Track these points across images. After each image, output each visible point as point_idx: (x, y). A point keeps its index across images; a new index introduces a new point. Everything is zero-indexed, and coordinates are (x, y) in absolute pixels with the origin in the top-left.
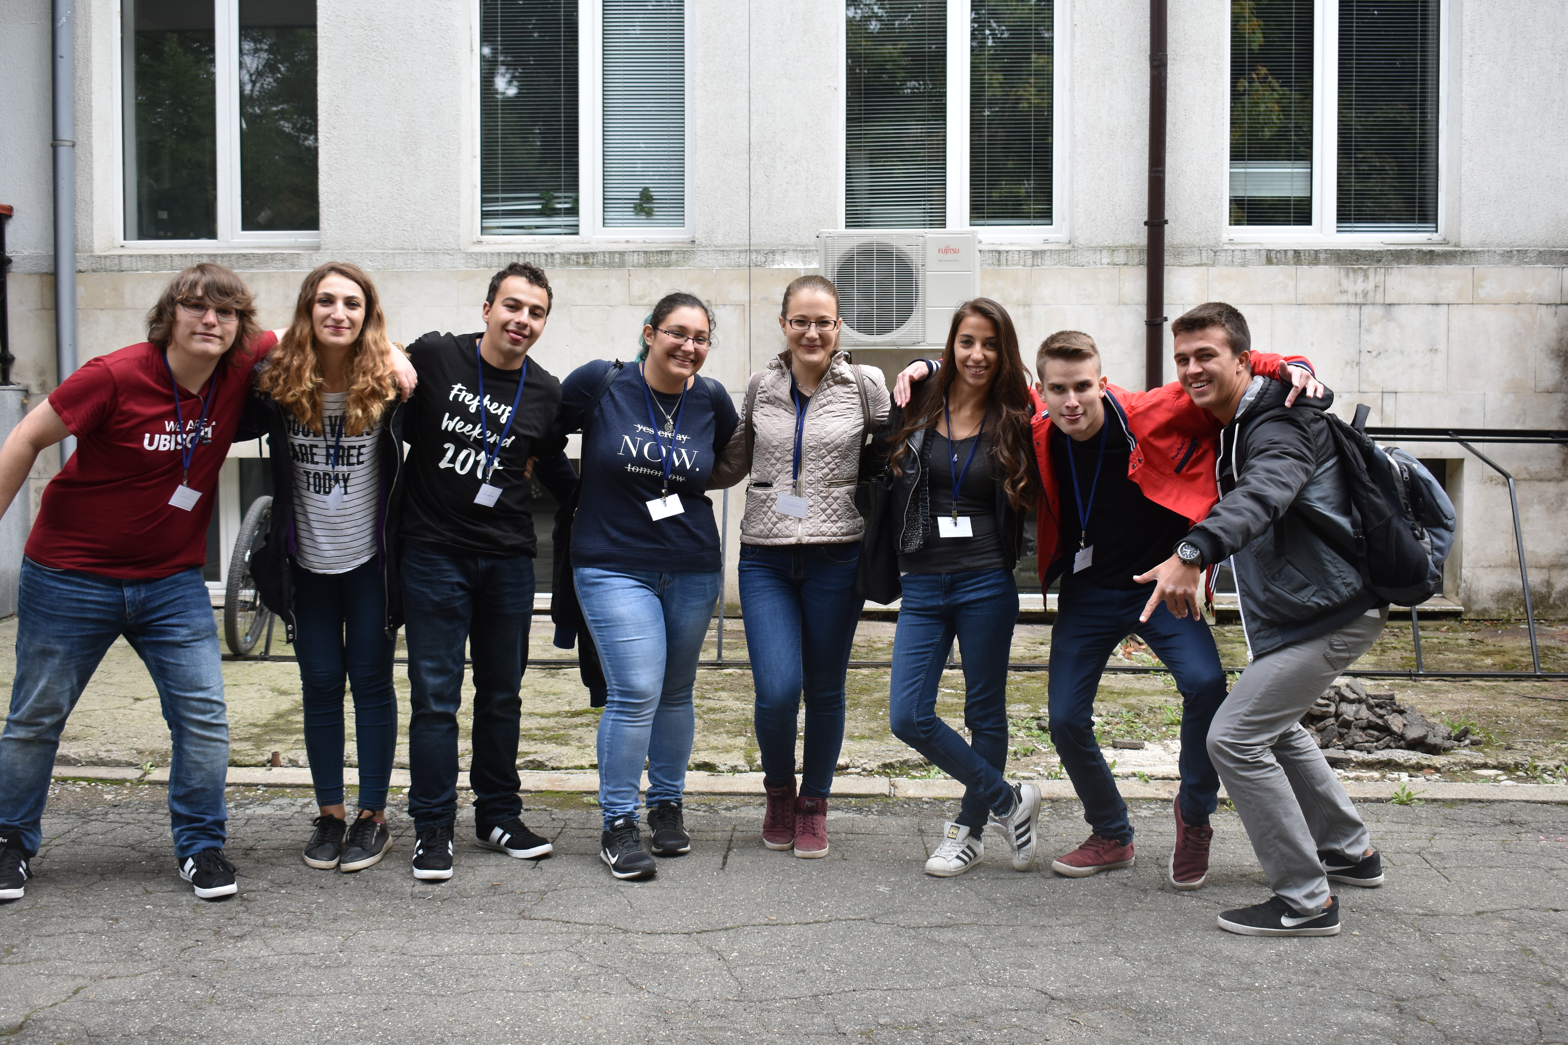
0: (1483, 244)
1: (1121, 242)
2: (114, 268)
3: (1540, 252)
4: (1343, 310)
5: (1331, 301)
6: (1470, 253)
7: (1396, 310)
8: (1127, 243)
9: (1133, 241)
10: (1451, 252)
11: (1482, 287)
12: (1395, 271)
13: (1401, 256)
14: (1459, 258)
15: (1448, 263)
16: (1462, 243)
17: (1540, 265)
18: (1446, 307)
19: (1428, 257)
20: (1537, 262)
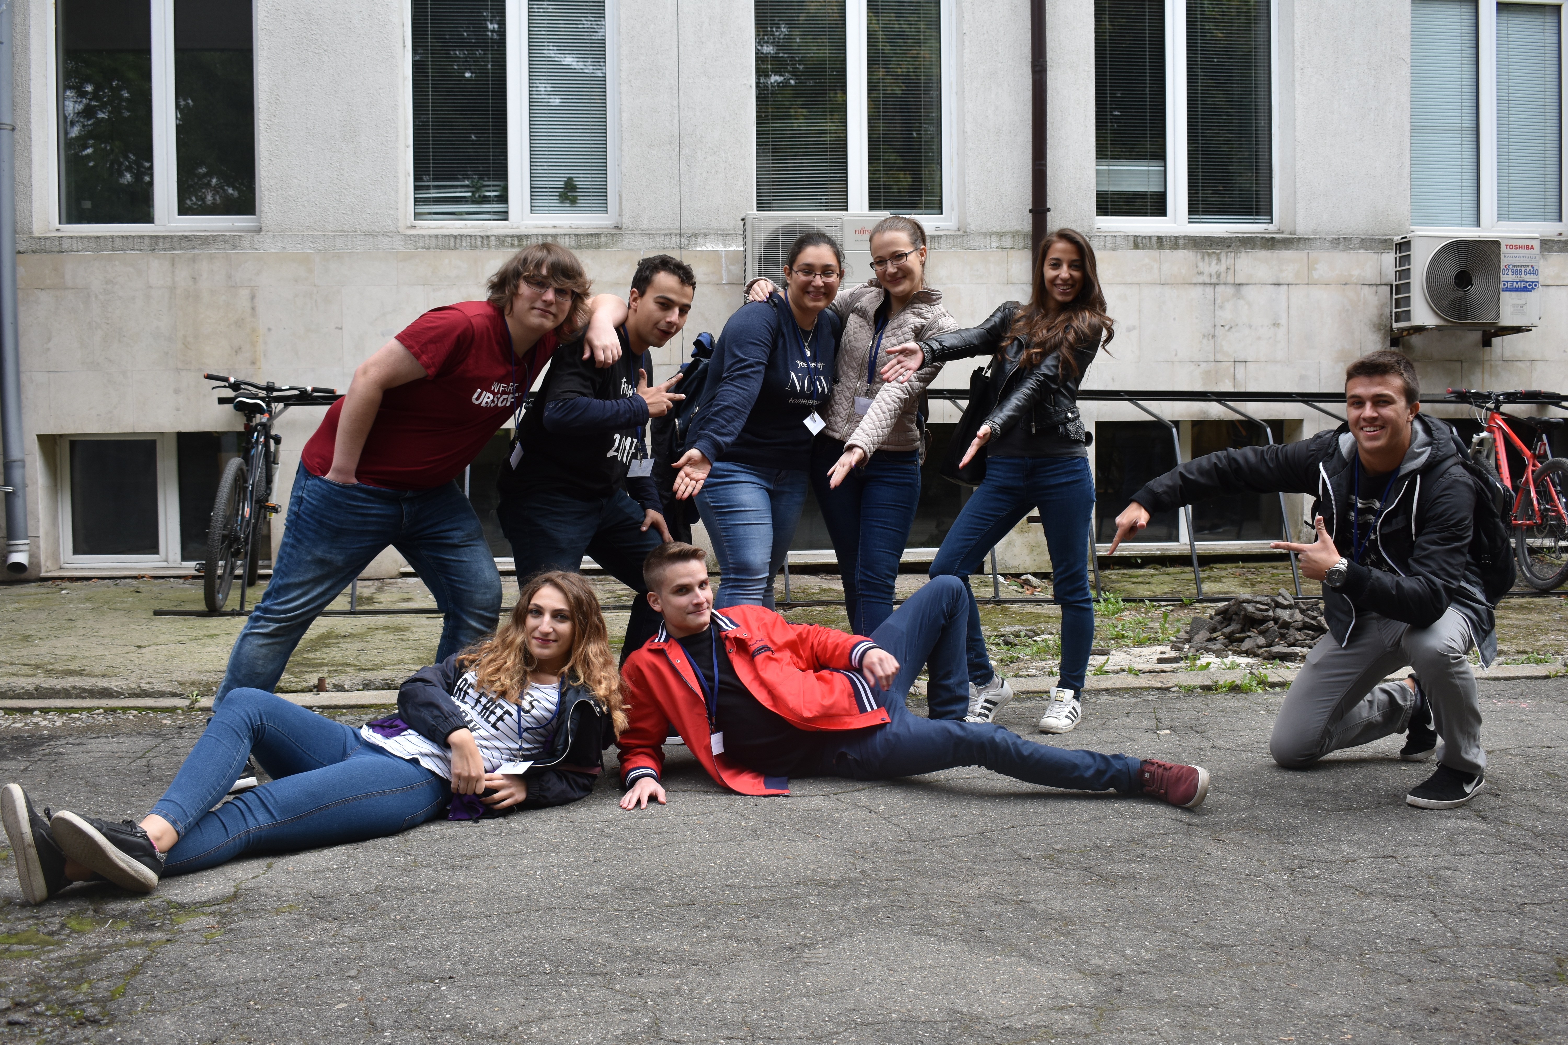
0: (1315, 232)
1: (1007, 229)
2: (54, 249)
3: (1363, 239)
4: (1200, 289)
5: (1189, 281)
6: (1305, 239)
7: (1245, 290)
8: (1013, 229)
9: (1018, 228)
10: (1289, 239)
11: (1315, 269)
12: (1243, 255)
13: (1248, 242)
14: (1295, 244)
15: (1287, 248)
16: (1298, 232)
17: (1362, 251)
18: (1286, 286)
19: (1270, 243)
20: (1360, 248)
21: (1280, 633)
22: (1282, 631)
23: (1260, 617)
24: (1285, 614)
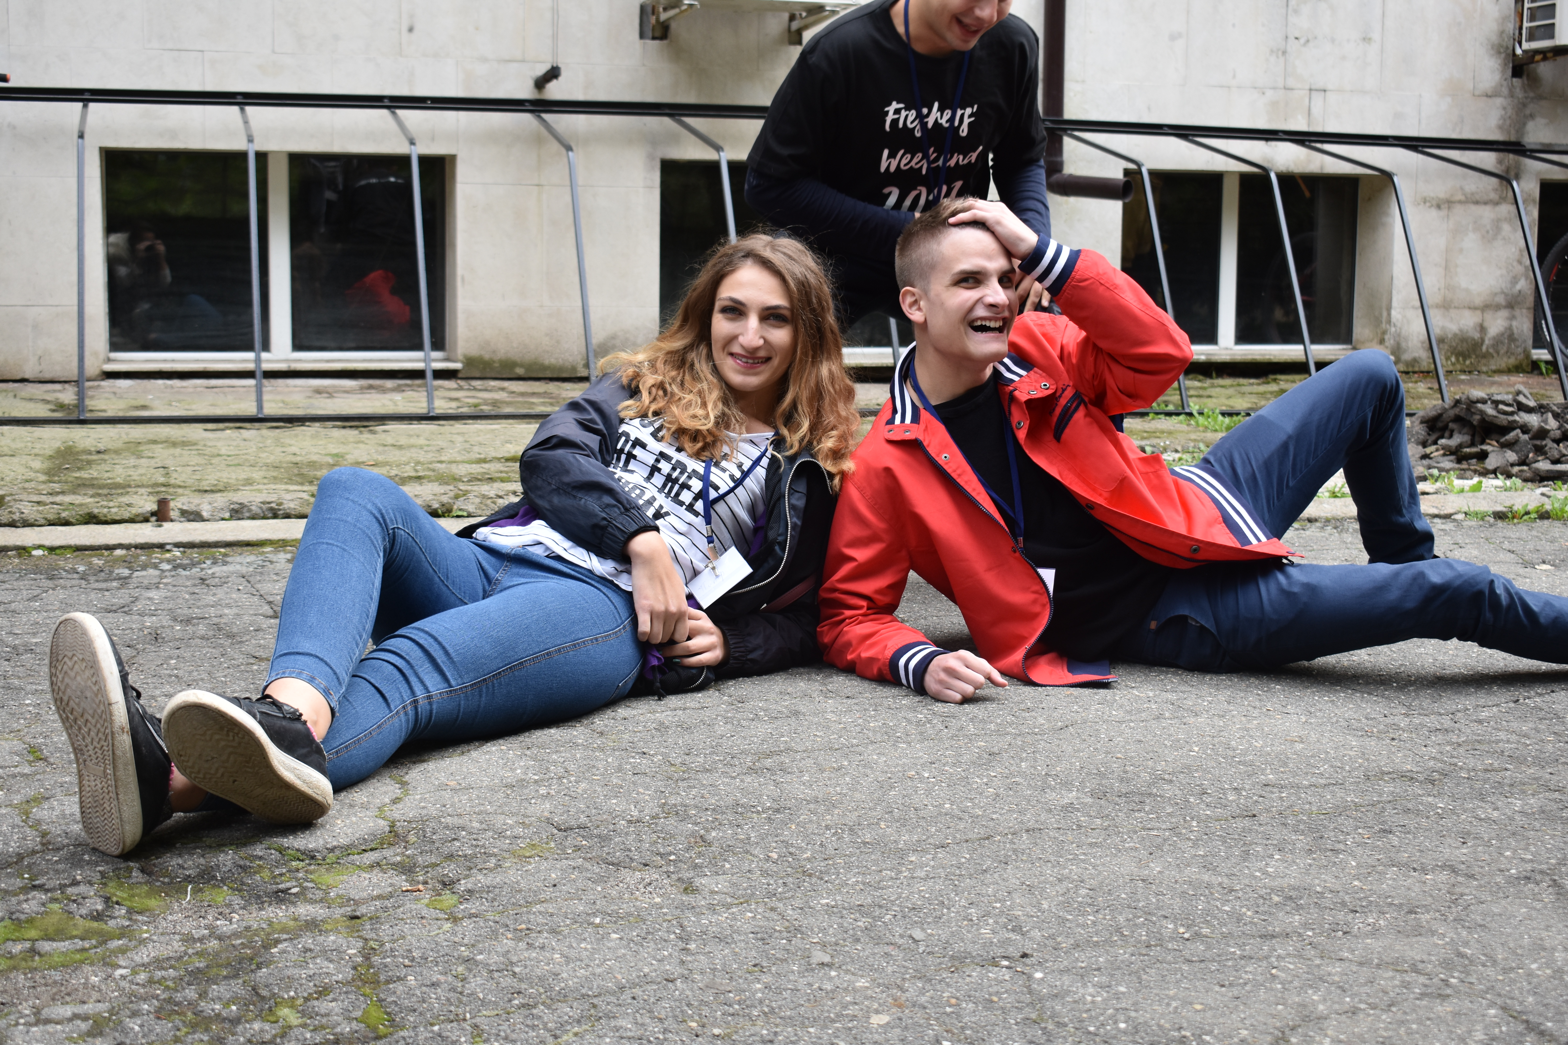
21: (1535, 446)
22: (1538, 442)
23: (1505, 423)
24: (1533, 420)
